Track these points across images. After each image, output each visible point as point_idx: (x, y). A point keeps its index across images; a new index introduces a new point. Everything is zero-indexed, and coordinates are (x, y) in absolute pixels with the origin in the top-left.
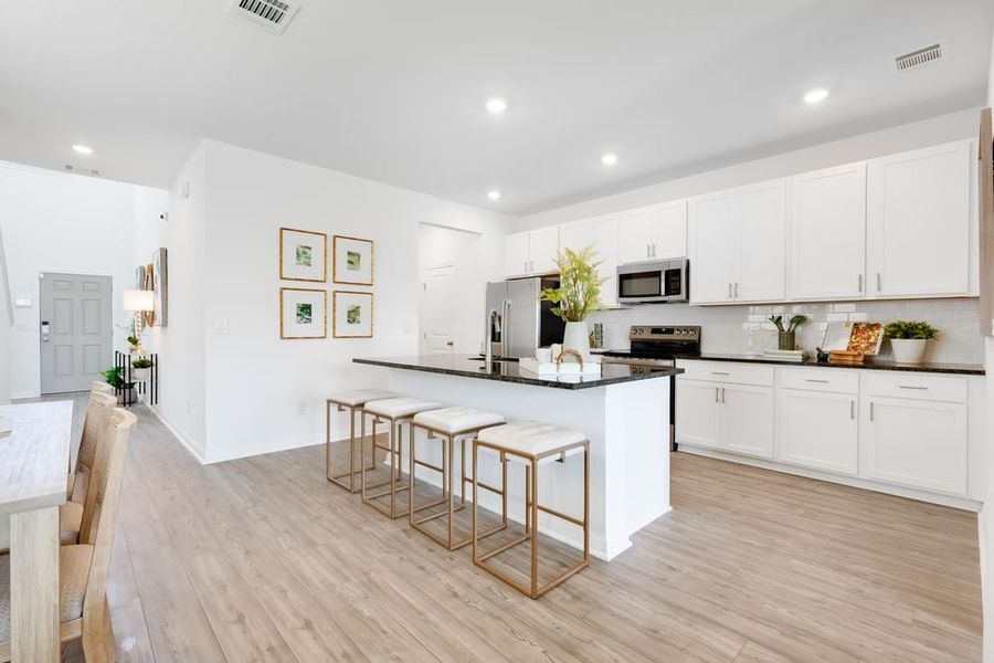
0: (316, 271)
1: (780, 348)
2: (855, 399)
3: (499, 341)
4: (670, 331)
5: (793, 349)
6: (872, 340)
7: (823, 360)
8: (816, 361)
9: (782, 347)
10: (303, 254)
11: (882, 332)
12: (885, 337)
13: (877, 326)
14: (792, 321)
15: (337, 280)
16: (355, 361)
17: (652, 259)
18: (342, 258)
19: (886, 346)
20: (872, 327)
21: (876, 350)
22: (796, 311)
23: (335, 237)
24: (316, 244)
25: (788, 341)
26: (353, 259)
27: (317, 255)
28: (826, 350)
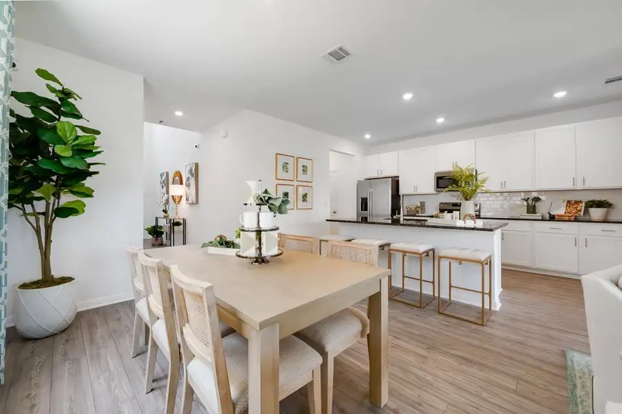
0: (289, 176)
1: (528, 213)
2: (576, 236)
3: (367, 210)
5: (535, 213)
6: (578, 209)
7: (552, 218)
8: (548, 219)
9: (528, 212)
10: (285, 166)
11: (584, 205)
12: (585, 207)
13: (581, 202)
14: (533, 200)
15: (298, 179)
16: (327, 220)
18: (300, 168)
19: (586, 212)
20: (577, 202)
21: (582, 213)
22: (535, 195)
23: (297, 158)
24: (291, 161)
25: (532, 209)
26: (305, 169)
27: (290, 167)
28: (553, 213)
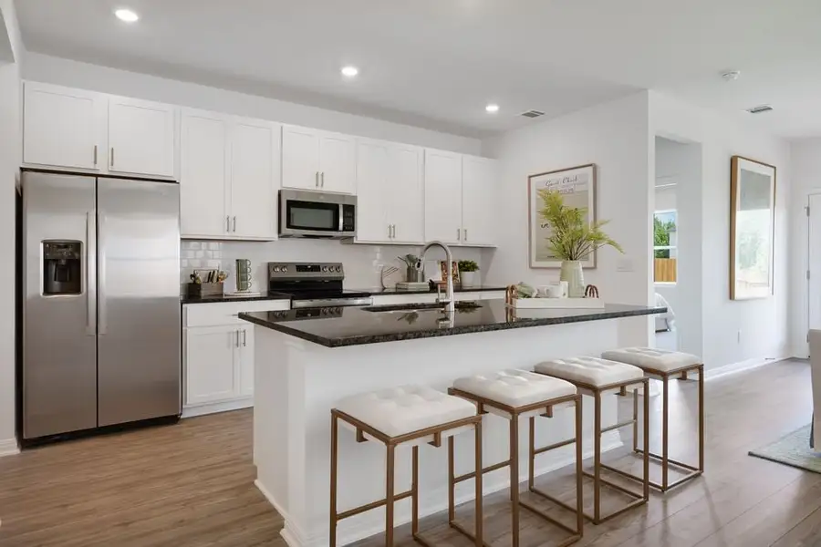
4: (316, 268)
6: (455, 272)
7: (434, 288)
11: (457, 266)
13: (455, 264)
17: (319, 188)
21: (459, 279)
